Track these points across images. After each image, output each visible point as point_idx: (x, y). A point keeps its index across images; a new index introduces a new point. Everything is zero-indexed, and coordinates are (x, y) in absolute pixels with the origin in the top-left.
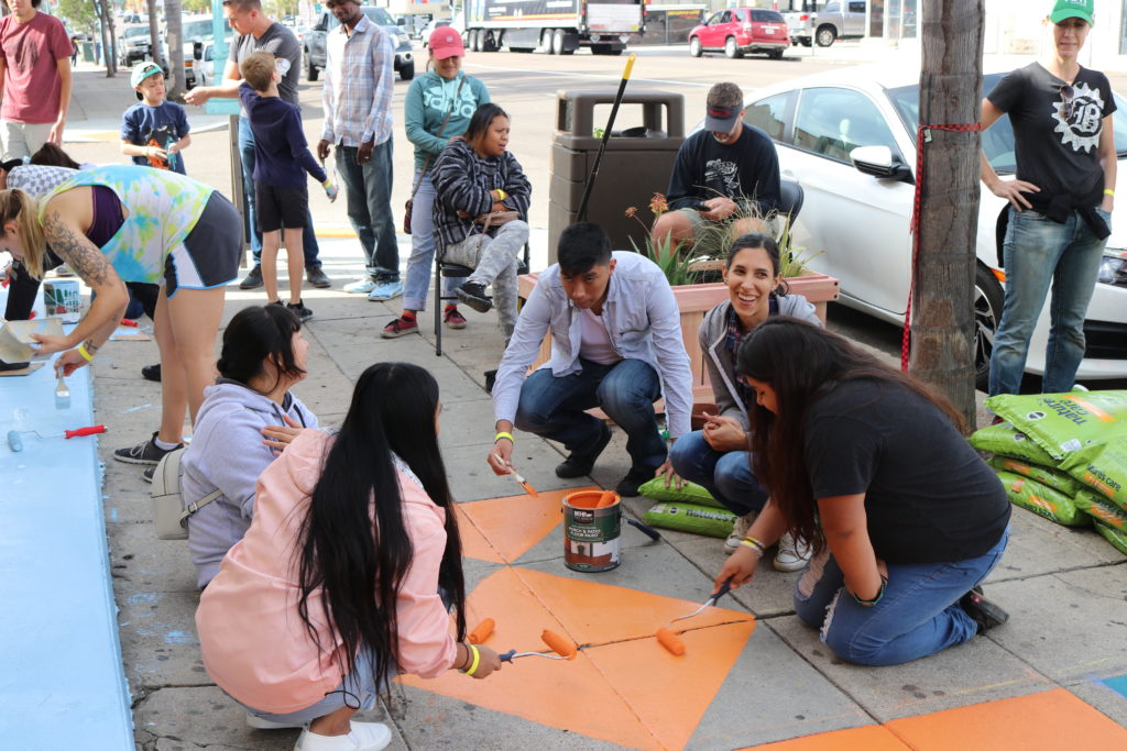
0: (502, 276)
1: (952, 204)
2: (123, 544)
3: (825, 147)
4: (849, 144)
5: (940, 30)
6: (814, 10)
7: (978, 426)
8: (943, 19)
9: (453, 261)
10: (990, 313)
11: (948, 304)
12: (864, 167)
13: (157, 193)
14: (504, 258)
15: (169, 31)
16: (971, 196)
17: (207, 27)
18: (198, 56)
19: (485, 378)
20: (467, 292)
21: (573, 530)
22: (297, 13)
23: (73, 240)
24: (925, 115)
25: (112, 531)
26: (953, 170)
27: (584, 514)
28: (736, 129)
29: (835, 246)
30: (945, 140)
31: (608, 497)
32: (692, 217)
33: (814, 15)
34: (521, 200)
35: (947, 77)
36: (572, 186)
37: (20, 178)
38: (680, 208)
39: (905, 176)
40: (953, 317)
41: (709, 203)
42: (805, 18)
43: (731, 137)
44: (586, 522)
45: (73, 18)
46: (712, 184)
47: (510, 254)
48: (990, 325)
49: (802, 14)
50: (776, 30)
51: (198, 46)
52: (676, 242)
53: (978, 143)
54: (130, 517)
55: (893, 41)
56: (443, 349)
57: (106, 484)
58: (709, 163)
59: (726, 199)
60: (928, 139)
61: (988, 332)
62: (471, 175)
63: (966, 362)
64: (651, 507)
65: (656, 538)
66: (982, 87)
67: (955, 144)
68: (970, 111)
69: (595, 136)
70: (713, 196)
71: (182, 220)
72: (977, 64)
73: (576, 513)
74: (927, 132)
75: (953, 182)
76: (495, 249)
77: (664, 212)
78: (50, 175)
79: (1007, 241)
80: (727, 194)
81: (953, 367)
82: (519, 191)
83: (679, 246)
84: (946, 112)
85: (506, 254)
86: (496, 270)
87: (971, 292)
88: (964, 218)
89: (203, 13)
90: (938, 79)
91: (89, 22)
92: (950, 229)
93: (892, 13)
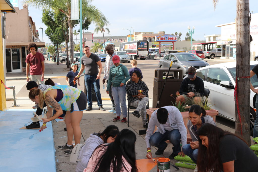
0: (143, 109)
1: (244, 94)
2: (60, 168)
3: (214, 81)
4: (219, 80)
5: (240, 56)
6: (210, 51)
7: (251, 144)
8: (241, 53)
9: (132, 106)
10: (253, 118)
11: (244, 117)
12: (223, 86)
13: (70, 91)
14: (143, 105)
15: (71, 55)
16: (248, 92)
17: (79, 54)
18: (77, 60)
19: (139, 132)
20: (135, 113)
21: (160, 167)
22: (98, 51)
23: (53, 100)
24: (237, 75)
25: (57, 165)
26: (244, 86)
27: (162, 163)
28: (195, 77)
29: (217, 103)
30: (242, 80)
31: (167, 160)
32: (185, 96)
33: (210, 52)
34: (146, 92)
35: (242, 66)
36: (158, 89)
37: (41, 87)
38: (182, 95)
39: (233, 88)
40: (245, 119)
41: (189, 93)
42: (208, 52)
43: (193, 79)
44: (162, 165)
45: (51, 52)
46: (189, 89)
47: (144, 104)
48: (253, 121)
49: (207, 52)
50: (202, 55)
51: (77, 58)
52: (181, 102)
53: (250, 81)
54: (61, 161)
55: (228, 57)
56: (129, 125)
57: (56, 154)
58: (189, 85)
59: (192, 93)
60: (238, 80)
61: (253, 123)
62: (133, 87)
63: (248, 130)
64: (177, 162)
65: (178, 169)
66: (250, 68)
67: (244, 81)
68: (247, 74)
69: (163, 78)
70: (189, 92)
71: (76, 96)
72: (249, 63)
73: (160, 163)
74: (238, 78)
75: (244, 89)
76: (141, 103)
77: (179, 95)
78: (47, 87)
79: (256, 102)
80: (192, 92)
81: (245, 131)
82: (145, 90)
83: (182, 103)
84: (242, 74)
85: (144, 105)
86: (141, 108)
87: (249, 114)
88: (247, 97)
89: (78, 51)
90: (240, 67)
91: (54, 53)
92: (244, 100)
93: (227, 51)
